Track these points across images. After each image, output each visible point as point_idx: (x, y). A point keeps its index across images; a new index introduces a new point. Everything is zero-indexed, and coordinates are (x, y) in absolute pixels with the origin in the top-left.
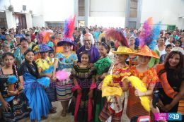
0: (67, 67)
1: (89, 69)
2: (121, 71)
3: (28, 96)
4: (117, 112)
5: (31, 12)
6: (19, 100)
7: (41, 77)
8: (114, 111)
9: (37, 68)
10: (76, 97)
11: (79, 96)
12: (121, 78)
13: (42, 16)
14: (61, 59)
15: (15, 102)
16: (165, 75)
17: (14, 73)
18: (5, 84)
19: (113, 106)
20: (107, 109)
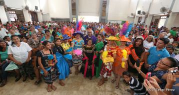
0: (79, 47)
1: (92, 48)
2: (112, 49)
3: (58, 66)
4: (110, 70)
5: (41, 11)
6: (54, 69)
7: (66, 54)
8: (108, 70)
9: (62, 49)
10: (85, 63)
11: (87, 63)
12: (112, 52)
13: (48, 14)
14: (76, 43)
15: (52, 71)
16: (134, 50)
17: (51, 53)
18: (46, 61)
19: (108, 67)
20: (104, 69)
